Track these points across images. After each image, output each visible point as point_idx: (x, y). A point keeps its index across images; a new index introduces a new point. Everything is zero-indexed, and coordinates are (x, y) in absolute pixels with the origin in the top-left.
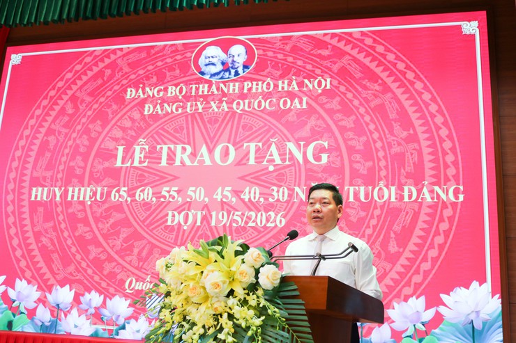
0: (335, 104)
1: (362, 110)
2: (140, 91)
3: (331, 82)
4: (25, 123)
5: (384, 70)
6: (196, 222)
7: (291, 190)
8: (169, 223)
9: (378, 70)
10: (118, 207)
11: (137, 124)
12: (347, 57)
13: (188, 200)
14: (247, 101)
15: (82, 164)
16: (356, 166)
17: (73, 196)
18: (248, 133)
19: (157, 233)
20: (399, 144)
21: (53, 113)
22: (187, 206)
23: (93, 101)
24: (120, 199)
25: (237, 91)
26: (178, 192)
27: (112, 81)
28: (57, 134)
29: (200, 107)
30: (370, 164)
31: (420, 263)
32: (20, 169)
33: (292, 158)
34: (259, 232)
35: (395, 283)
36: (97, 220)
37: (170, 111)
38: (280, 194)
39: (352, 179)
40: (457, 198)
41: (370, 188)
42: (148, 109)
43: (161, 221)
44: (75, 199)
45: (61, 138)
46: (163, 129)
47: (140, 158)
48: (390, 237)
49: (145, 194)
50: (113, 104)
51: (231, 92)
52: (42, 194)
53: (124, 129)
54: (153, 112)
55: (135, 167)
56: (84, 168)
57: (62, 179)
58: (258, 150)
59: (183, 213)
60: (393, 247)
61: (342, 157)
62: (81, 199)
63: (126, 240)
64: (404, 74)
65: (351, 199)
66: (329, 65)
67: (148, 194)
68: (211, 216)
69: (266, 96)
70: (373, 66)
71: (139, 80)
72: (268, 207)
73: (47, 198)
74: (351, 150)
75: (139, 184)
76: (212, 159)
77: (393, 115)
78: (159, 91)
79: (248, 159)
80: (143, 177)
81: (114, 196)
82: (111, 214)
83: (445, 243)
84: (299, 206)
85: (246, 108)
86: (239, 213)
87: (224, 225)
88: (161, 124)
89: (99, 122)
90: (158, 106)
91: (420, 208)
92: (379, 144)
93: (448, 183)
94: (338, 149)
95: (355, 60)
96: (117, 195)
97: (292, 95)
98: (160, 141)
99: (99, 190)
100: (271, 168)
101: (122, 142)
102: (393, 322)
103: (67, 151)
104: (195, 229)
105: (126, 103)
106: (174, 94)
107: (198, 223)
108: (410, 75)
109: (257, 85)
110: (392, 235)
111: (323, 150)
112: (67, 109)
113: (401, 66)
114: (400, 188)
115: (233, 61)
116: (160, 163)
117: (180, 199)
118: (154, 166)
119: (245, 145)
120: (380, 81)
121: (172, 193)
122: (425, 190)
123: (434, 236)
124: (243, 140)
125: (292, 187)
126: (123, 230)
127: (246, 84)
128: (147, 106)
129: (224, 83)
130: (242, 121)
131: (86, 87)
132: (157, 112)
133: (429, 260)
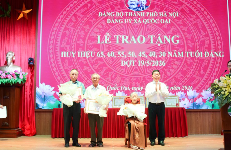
0: (180, 22)
1: (190, 25)
2: (104, 13)
3: (178, 14)
4: (54, 25)
5: (197, 11)
6: (132, 65)
7: (167, 53)
8: (122, 65)
9: (195, 10)
10: (101, 59)
11: (105, 27)
12: (184, 5)
13: (129, 56)
14: (148, 20)
15: (83, 42)
16: (189, 45)
17: (80, 55)
18: (149, 32)
19: (118, 69)
20: (203, 37)
21: (67, 21)
22: (129, 58)
23: (84, 17)
24: (101, 56)
25: (144, 16)
26: (125, 53)
27: (91, 9)
28: (69, 30)
29: (130, 21)
30: (193, 44)
31: (211, 77)
32: (54, 44)
33: (166, 41)
34: (157, 68)
35: (203, 84)
36: (92, 64)
37: (118, 22)
38: (163, 54)
39: (188, 49)
40: (222, 56)
41: (194, 52)
42: (109, 21)
43: (119, 64)
44: (82, 56)
45: (72, 32)
46: (115, 29)
47: (108, 40)
48: (201, 69)
49: (111, 54)
50: (93, 18)
51: (142, 16)
52: (66, 54)
53: (99, 29)
54: (111, 22)
55: (106, 44)
56: (84, 44)
57: (74, 48)
58: (154, 38)
59: (127, 61)
60: (202, 72)
61: (184, 41)
62: (84, 56)
63: (105, 72)
64: (203, 12)
65: (188, 56)
66: (177, 7)
67: (112, 54)
68: (138, 62)
69: (155, 18)
70: (193, 9)
71: (103, 9)
72: (159, 59)
73: (69, 56)
74: (187, 39)
75: (108, 50)
76: (137, 41)
77: (200, 27)
78: (112, 14)
79: (150, 42)
80: (109, 48)
81: (98, 55)
82: (98, 62)
83: (218, 70)
84: (170, 59)
85: (148, 22)
86: (149, 61)
87: (144, 65)
88: (115, 27)
89: (88, 26)
90: (113, 20)
91: (210, 59)
92: (196, 37)
93: (219, 51)
94: (182, 38)
95: (187, 6)
96: (100, 55)
97: (165, 18)
98: (115, 34)
99: (92, 52)
100: (159, 45)
101: (99, 34)
102: (203, 96)
103: (75, 37)
104: (132, 67)
105: (99, 18)
106: (119, 15)
107: (134, 65)
108: (206, 13)
109: (151, 13)
110: (202, 68)
111: (177, 39)
112: (73, 19)
113: (202, 9)
114: (204, 53)
115: (141, 4)
116: (116, 42)
117: (125, 56)
118: (114, 43)
119: (149, 36)
120: (195, 15)
121: (122, 54)
122: (212, 53)
123: (215, 68)
124: (148, 34)
125: (167, 52)
126: (103, 68)
127: (147, 13)
128: (108, 20)
129: (139, 12)
130: (147, 27)
131: (80, 11)
132: (113, 22)
133: (214, 76)
